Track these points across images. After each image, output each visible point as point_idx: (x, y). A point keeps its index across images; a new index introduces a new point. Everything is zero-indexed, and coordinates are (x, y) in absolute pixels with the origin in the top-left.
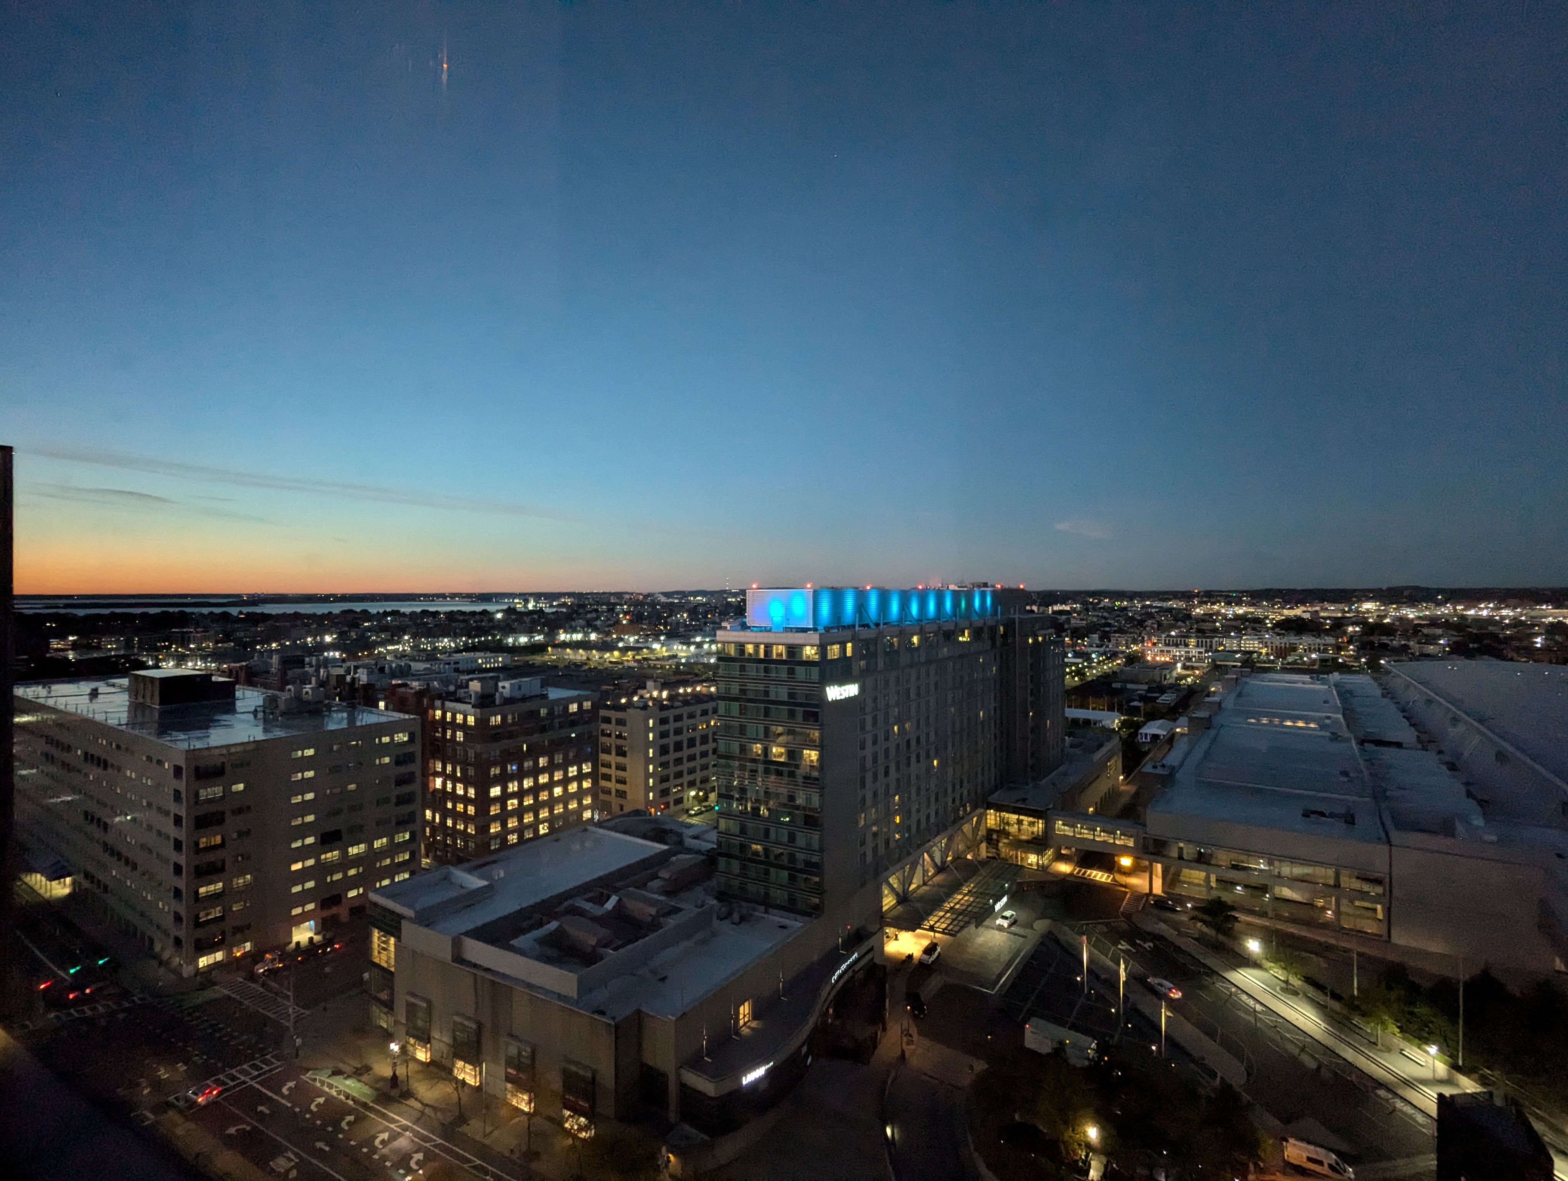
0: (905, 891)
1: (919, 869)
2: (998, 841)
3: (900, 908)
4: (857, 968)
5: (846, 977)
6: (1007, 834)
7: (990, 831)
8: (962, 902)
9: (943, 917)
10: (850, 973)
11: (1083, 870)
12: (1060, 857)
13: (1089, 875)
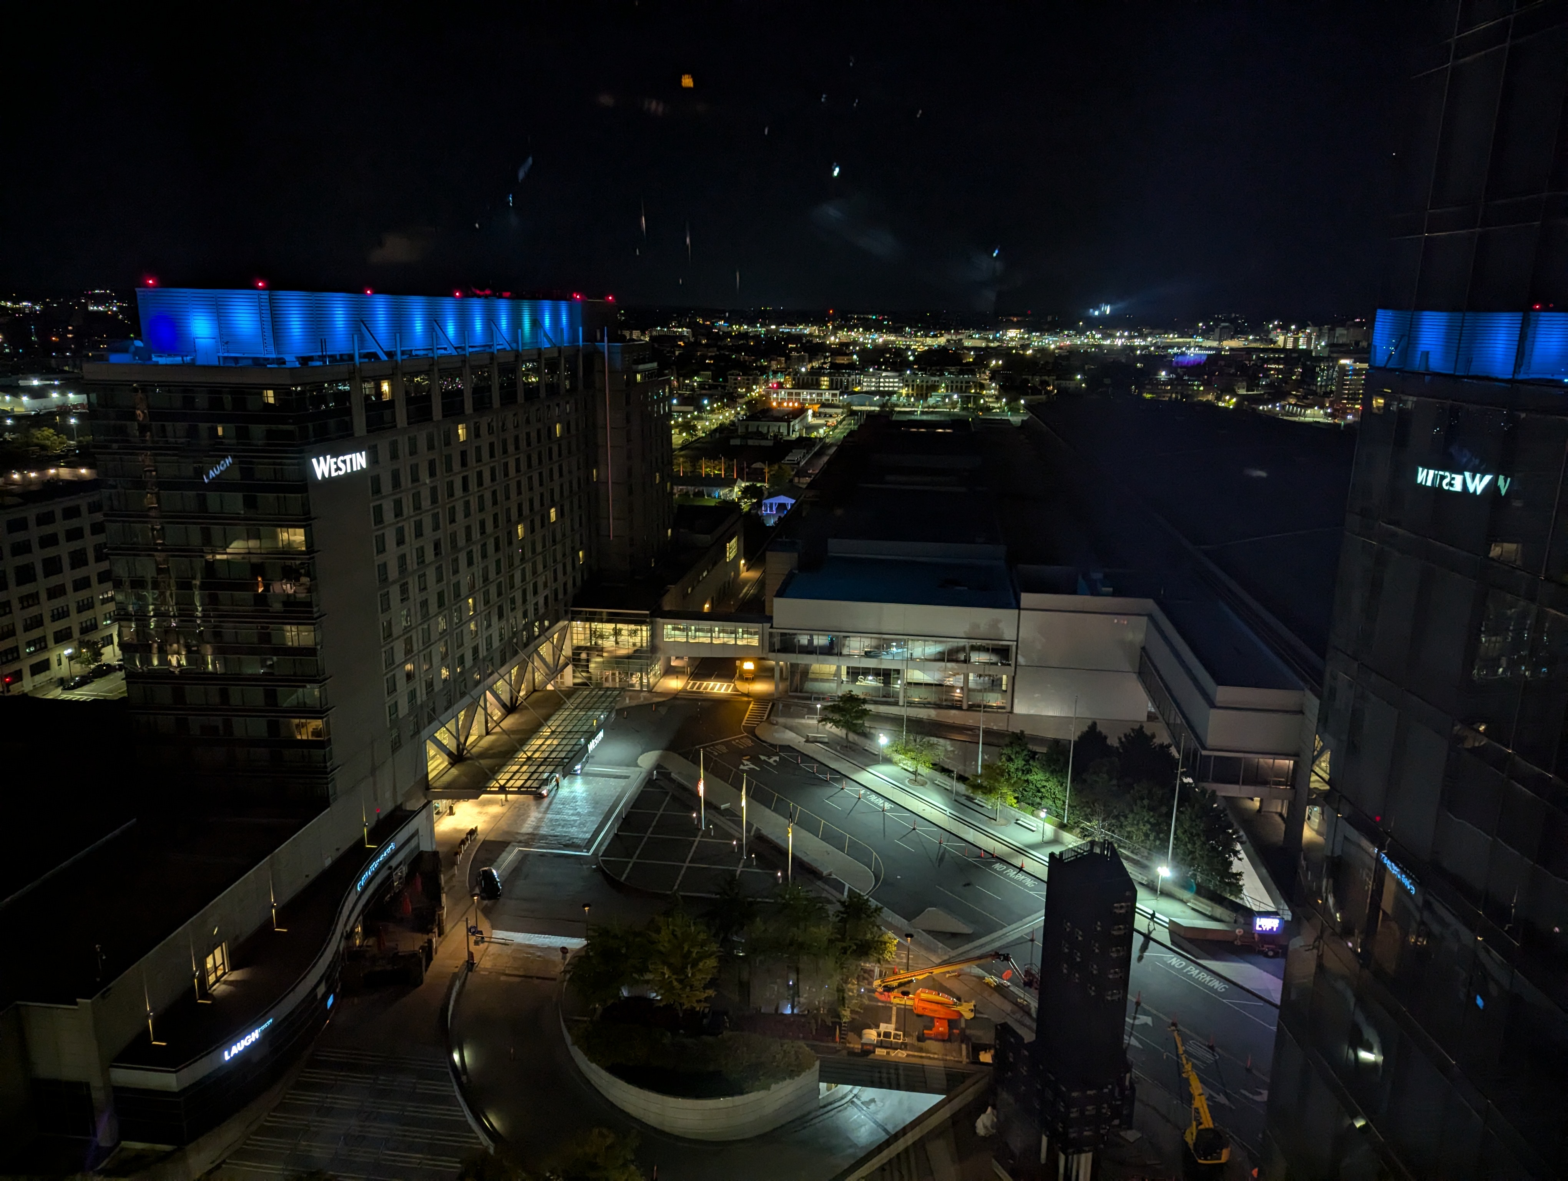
0: (461, 747)
1: (479, 716)
2: (588, 661)
3: (454, 771)
4: (394, 863)
5: (378, 880)
6: (600, 650)
7: (577, 650)
8: (544, 747)
9: (517, 771)
10: (384, 873)
11: (699, 683)
12: (669, 671)
13: (706, 688)
